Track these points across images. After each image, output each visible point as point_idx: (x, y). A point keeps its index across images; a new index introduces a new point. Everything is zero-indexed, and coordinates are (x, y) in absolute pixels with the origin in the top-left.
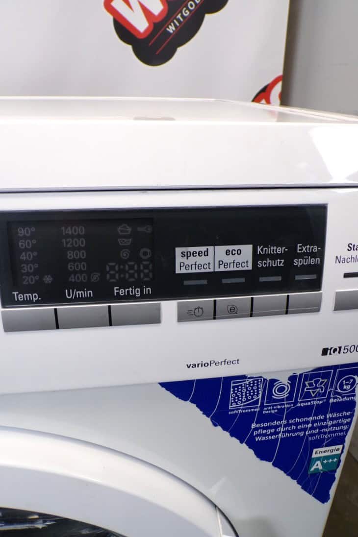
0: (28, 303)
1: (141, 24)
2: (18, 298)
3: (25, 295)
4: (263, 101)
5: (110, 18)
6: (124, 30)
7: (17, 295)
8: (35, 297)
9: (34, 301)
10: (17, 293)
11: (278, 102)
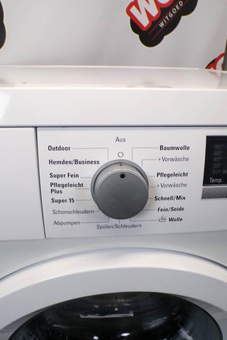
0: (216, 183)
1: (145, 22)
2: (211, 182)
3: (215, 180)
4: (212, 68)
5: (129, 18)
6: (135, 26)
7: (212, 179)
8: (220, 180)
9: (219, 183)
10: (212, 178)
11: (221, 68)
